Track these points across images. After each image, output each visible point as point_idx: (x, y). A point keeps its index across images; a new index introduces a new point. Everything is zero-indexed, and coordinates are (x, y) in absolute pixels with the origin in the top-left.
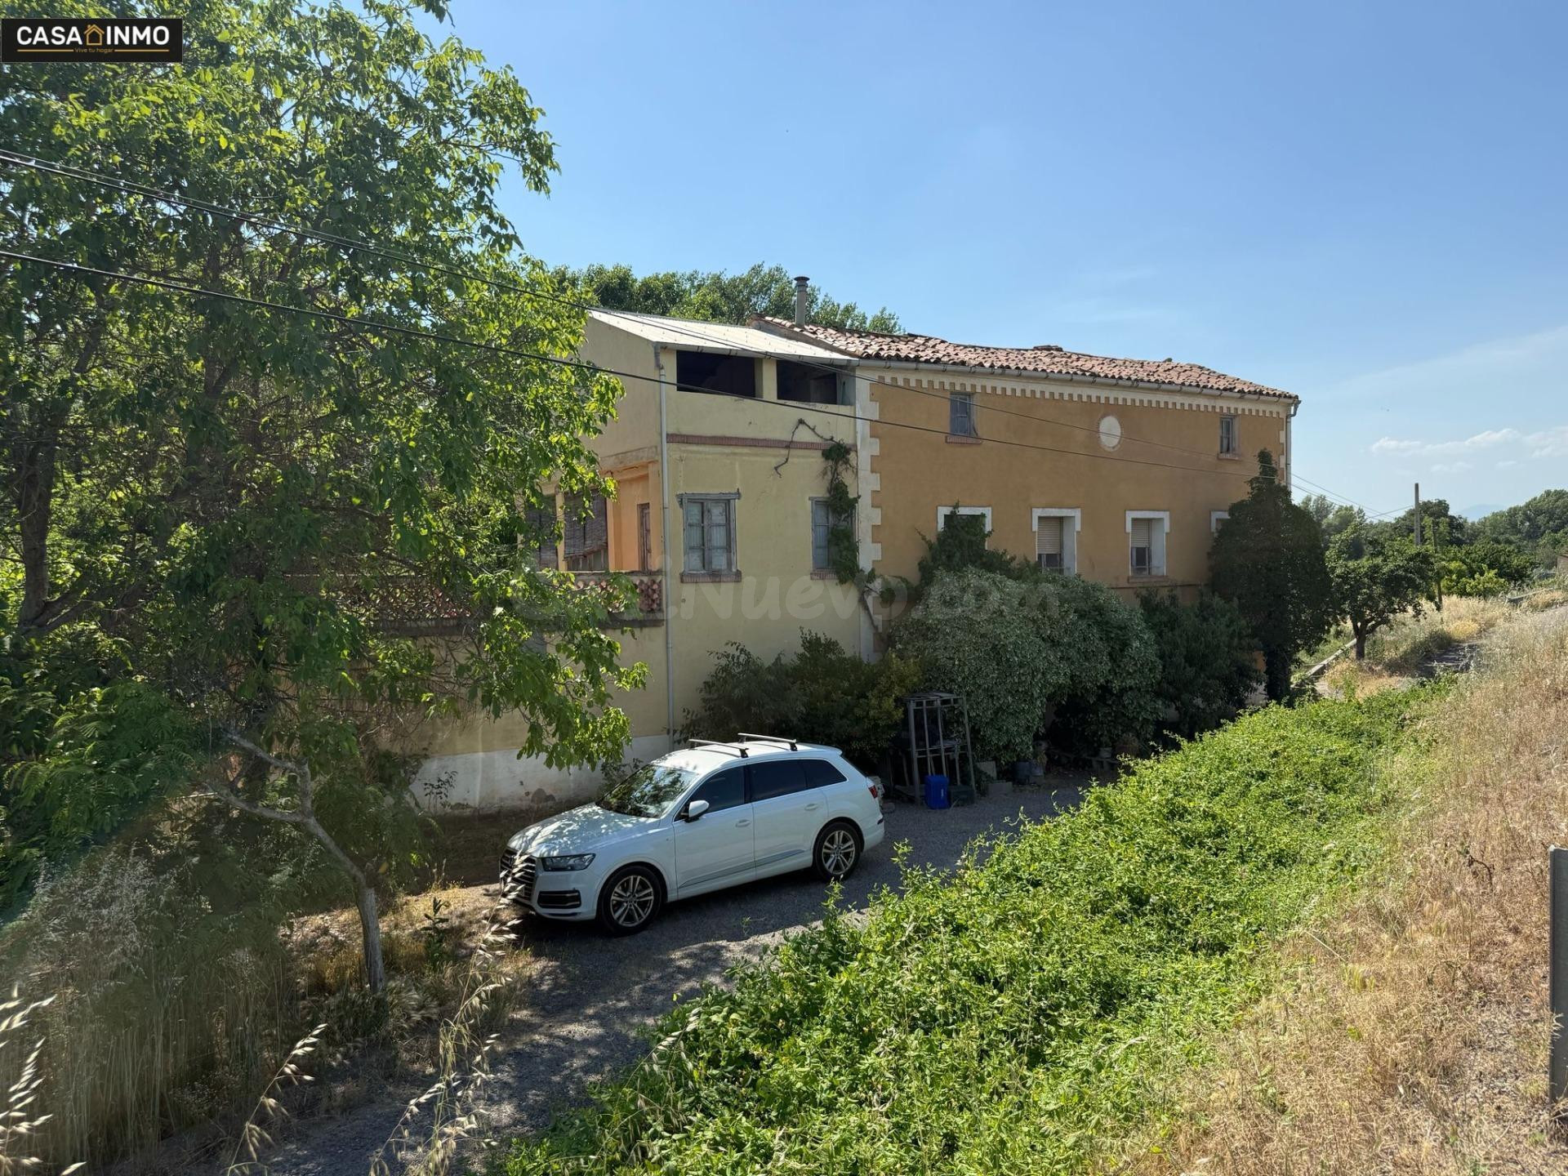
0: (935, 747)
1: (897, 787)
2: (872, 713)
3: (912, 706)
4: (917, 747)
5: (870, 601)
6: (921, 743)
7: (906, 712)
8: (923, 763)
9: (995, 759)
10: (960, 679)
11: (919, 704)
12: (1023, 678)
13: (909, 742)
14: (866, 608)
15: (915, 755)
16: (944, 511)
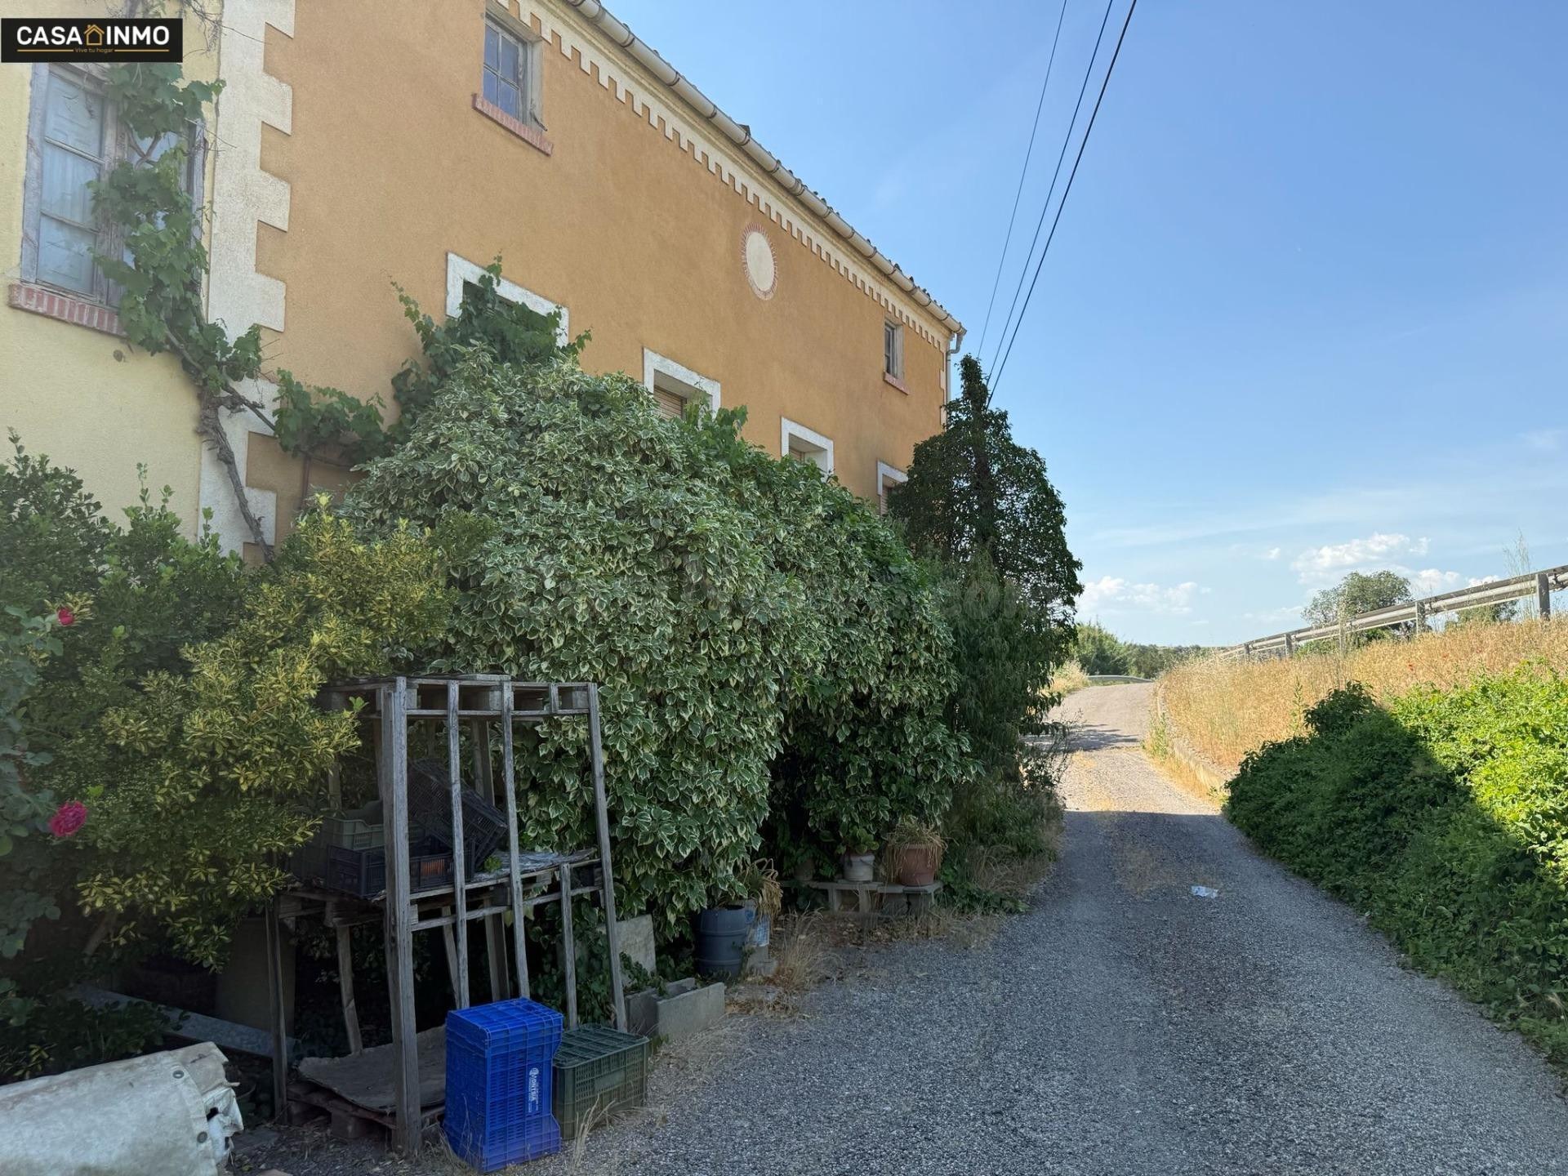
0: (486, 880)
1: (310, 1066)
2: (196, 723)
3: (402, 702)
4: (417, 882)
5: (237, 430)
6: (433, 864)
7: (371, 727)
8: (430, 947)
9: (654, 908)
10: (558, 642)
11: (432, 696)
12: (743, 647)
13: (378, 865)
14: (225, 458)
15: (407, 920)
16: (463, 271)
